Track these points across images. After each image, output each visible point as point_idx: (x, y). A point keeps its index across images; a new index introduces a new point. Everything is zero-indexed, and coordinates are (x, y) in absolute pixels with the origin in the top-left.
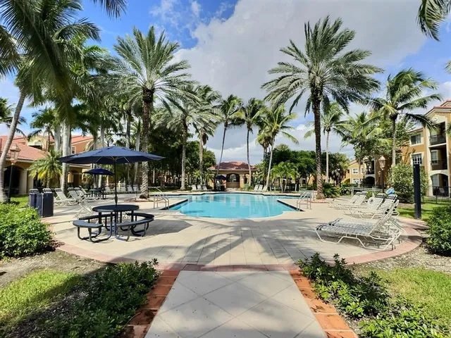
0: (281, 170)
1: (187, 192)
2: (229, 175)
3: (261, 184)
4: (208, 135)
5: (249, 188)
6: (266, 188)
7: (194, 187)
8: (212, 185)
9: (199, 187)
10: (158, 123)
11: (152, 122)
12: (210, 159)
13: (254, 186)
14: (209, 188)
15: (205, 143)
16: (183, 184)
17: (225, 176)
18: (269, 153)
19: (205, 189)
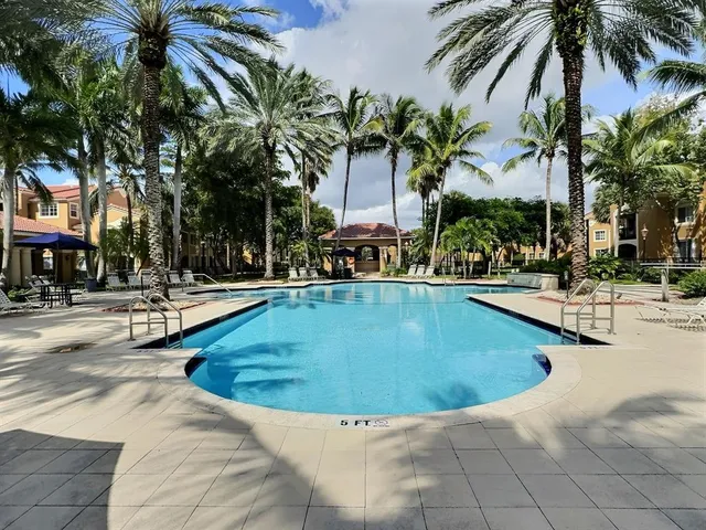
0: (464, 232)
1: (278, 283)
2: (359, 249)
3: (419, 263)
4: (319, 174)
5: (398, 272)
6: (430, 271)
7: (293, 273)
8: (328, 267)
9: (303, 272)
10: (213, 143)
11: (201, 142)
12: (324, 221)
13: (408, 267)
14: (322, 272)
15: (313, 189)
16: (269, 267)
17: (352, 249)
18: (435, 205)
19: (315, 275)
